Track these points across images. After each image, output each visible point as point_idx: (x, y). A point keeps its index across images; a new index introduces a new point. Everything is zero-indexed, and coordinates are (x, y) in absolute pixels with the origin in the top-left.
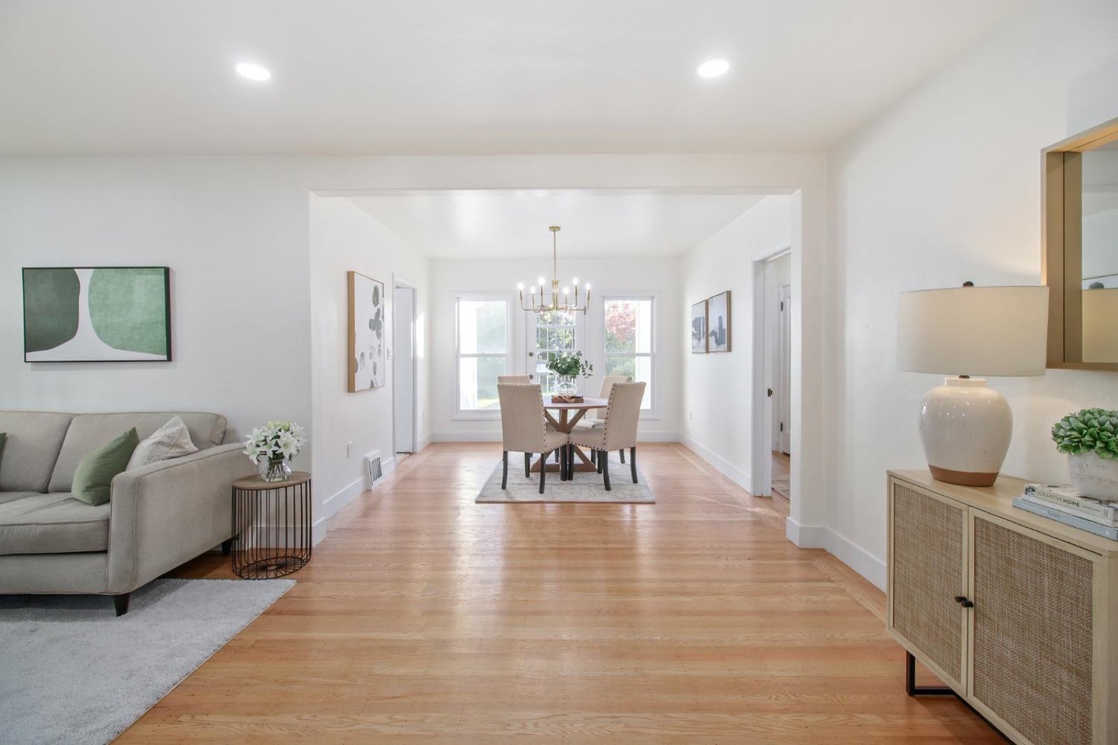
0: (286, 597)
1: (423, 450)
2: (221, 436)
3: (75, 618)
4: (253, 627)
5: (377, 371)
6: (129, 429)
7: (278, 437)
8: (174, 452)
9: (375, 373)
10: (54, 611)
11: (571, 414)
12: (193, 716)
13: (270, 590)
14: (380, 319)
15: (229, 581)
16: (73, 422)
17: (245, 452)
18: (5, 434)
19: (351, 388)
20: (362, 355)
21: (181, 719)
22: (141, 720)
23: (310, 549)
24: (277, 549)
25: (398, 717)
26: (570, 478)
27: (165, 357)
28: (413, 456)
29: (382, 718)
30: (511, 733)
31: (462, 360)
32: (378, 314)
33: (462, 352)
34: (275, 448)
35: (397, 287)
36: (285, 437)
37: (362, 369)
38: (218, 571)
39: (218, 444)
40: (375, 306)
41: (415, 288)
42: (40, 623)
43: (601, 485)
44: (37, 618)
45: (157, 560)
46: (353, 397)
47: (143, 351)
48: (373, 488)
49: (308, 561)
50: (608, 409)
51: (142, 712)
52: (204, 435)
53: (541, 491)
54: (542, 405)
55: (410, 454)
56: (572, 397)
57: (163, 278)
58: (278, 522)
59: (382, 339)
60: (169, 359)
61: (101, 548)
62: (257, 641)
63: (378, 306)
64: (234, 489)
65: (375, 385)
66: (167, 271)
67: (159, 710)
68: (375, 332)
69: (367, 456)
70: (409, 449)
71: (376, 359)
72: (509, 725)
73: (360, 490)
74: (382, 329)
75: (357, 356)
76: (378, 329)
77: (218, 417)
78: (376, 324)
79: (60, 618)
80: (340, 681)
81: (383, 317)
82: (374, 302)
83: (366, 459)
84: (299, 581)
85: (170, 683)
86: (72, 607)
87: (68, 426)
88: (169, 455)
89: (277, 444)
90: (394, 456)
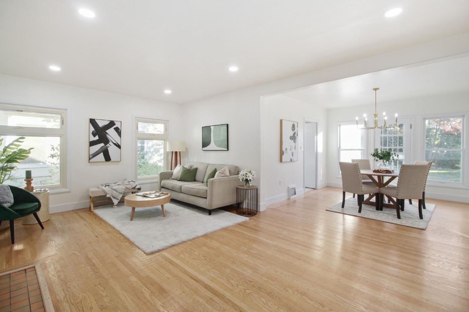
0: (245, 222)
1: (323, 188)
2: (237, 173)
3: (201, 213)
4: (233, 226)
5: (294, 155)
6: (215, 168)
7: (247, 174)
8: (223, 175)
9: (293, 156)
10: (200, 211)
11: (386, 179)
12: (210, 239)
13: (241, 219)
14: (296, 135)
15: (234, 214)
16: (209, 166)
17: (239, 178)
18: (197, 168)
19: (281, 161)
20: (286, 149)
21: (208, 239)
22: (202, 236)
23: (257, 211)
24: (251, 209)
25: (250, 257)
26: (381, 210)
27: (227, 149)
28: (315, 190)
29: (246, 256)
30: (276, 274)
31: (342, 152)
32: (294, 134)
33: (342, 148)
34: (246, 177)
35: (306, 122)
36: (249, 174)
37: (286, 154)
38: (234, 212)
39: (236, 175)
40: (293, 131)
41: (317, 122)
42: (196, 213)
43: (395, 215)
44: (196, 211)
45: (217, 203)
46: (281, 164)
47: (222, 147)
48: (291, 198)
49: (256, 214)
50: (399, 177)
51: (202, 235)
52: (233, 172)
53: (360, 211)
54: (360, 173)
55: (314, 189)
56: (385, 171)
57: (226, 127)
58: (251, 201)
59: (297, 143)
60: (228, 150)
61: (206, 197)
62: (232, 229)
63: (295, 131)
64: (237, 188)
65: (292, 160)
66: (227, 125)
67: (205, 236)
68: (293, 141)
69: (289, 186)
70: (314, 187)
71: (293, 150)
72: (277, 272)
73: (285, 198)
74: (297, 139)
75: (284, 149)
76: (295, 139)
77: (236, 167)
78: (293, 138)
79: (200, 212)
80: (243, 244)
81: (297, 135)
82: (292, 130)
83: (288, 187)
84: (250, 219)
85: (210, 231)
86: (203, 211)
87: (208, 167)
88: (222, 176)
89: (246, 176)
90: (304, 188)
